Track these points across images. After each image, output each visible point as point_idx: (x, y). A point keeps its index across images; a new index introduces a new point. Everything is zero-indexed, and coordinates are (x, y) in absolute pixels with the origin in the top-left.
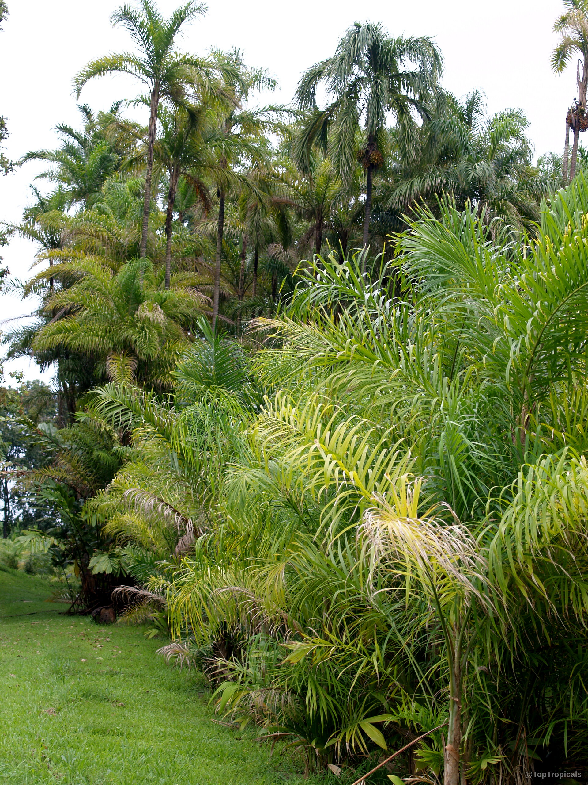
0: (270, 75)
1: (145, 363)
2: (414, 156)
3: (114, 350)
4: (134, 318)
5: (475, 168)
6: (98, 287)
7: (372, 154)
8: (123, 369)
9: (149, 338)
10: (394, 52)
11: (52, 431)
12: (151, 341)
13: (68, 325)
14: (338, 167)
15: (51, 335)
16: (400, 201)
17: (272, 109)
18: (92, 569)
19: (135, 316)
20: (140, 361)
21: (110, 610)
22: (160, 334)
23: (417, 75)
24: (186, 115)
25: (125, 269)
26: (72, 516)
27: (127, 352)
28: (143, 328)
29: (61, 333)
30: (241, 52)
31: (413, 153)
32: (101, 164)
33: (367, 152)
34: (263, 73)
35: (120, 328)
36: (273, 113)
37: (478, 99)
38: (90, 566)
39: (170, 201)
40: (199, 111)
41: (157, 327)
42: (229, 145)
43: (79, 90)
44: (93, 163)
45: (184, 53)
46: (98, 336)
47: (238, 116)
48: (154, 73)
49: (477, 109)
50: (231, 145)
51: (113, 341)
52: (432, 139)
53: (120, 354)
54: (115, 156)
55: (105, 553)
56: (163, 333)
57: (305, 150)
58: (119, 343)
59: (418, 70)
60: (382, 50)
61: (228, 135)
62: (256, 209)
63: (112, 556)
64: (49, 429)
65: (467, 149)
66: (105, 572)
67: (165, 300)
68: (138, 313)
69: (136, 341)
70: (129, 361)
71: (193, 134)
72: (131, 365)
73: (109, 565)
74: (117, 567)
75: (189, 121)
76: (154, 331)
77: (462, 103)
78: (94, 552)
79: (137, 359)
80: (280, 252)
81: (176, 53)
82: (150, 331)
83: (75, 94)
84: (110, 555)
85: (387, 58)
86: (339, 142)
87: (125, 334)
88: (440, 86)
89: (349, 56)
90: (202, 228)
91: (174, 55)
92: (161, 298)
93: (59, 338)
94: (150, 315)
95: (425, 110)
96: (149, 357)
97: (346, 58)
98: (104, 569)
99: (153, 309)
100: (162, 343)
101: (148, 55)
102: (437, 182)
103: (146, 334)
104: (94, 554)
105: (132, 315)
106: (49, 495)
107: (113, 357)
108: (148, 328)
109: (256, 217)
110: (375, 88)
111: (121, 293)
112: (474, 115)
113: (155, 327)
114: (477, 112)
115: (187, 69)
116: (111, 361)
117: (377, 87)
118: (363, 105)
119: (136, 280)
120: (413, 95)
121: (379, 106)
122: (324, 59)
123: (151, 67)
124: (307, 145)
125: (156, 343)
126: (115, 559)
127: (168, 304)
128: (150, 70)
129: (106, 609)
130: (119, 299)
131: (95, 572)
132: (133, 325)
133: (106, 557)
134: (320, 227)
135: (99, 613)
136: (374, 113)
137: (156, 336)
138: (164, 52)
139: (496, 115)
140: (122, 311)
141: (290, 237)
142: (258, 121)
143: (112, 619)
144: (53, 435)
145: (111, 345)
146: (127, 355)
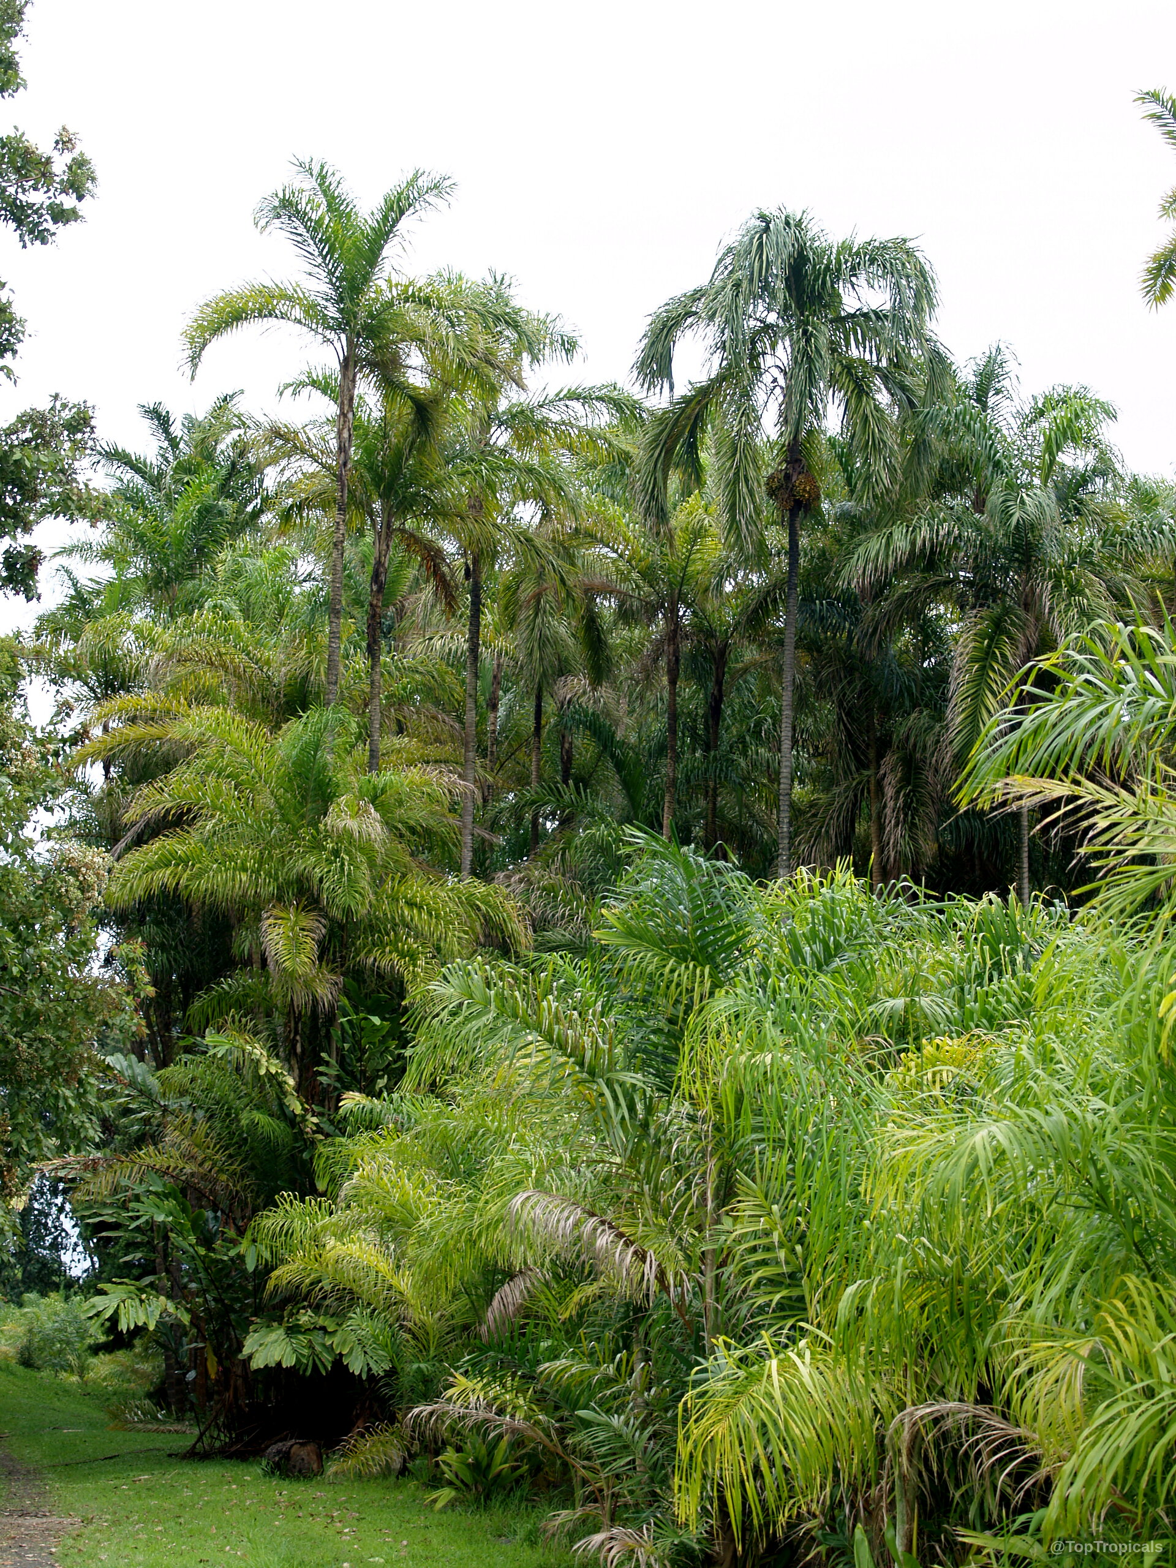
0: (565, 328)
1: (342, 927)
2: (887, 482)
3: (280, 899)
4: (318, 831)
5: (1023, 502)
6: (229, 770)
7: (798, 480)
8: (295, 938)
9: (349, 874)
10: (839, 270)
11: (138, 1071)
12: (352, 881)
13: (181, 850)
14: (733, 505)
15: (146, 872)
16: (868, 573)
17: (574, 396)
18: (250, 1357)
19: (321, 826)
20: (332, 920)
21: (309, 1448)
22: (372, 864)
23: (886, 316)
24: (407, 410)
25: (295, 730)
26: (202, 1251)
27: (304, 902)
28: (336, 853)
29: (167, 865)
30: (507, 282)
31: (884, 476)
32: (200, 523)
33: (787, 477)
34: (551, 326)
35: (291, 853)
36: (576, 405)
37: (1001, 366)
38: (246, 1351)
39: (375, 588)
40: (436, 401)
41: (367, 849)
42: (494, 469)
43: (195, 360)
44: (185, 519)
45: (404, 281)
46: (245, 870)
47: (504, 413)
48: (345, 324)
49: (997, 386)
50: (499, 468)
51: (276, 880)
52: (920, 448)
53: (291, 904)
54: (228, 505)
55: (275, 1324)
56: (379, 861)
57: (659, 475)
58: (289, 883)
59: (888, 306)
60: (814, 266)
61: (486, 450)
62: (539, 602)
63: (293, 1331)
64: (130, 1066)
65: (997, 464)
66: (279, 1364)
67: (383, 791)
68: (329, 820)
69: (321, 880)
70: (308, 920)
71: (421, 450)
72: (313, 927)
73: (289, 1349)
74: (306, 1352)
75: (413, 422)
76: (360, 858)
77: (966, 374)
78: (252, 1323)
79: (326, 916)
80: (584, 693)
81: (389, 281)
82: (352, 858)
83: (187, 369)
84: (289, 1328)
85: (824, 283)
86: (734, 455)
87: (300, 866)
88: (934, 338)
89: (751, 280)
90: (420, 648)
91: (384, 285)
92: (375, 788)
93: (164, 876)
94: (352, 824)
95: (903, 388)
96: (348, 912)
97: (745, 284)
98: (277, 1359)
99: (357, 814)
100: (378, 882)
101: (333, 284)
102: (941, 533)
103: (343, 864)
104: (251, 1328)
105: (315, 824)
106: (154, 1210)
107: (275, 912)
108: (348, 853)
109: (539, 620)
110: (803, 343)
111: (290, 780)
112: (991, 400)
113: (361, 849)
114: (997, 394)
115: (413, 314)
116: (271, 921)
117: (808, 341)
118: (775, 380)
119: (319, 754)
120: (874, 358)
121: (811, 380)
122: (690, 287)
123: (340, 311)
124: (663, 463)
125: (364, 884)
126: (301, 1337)
127: (389, 798)
128: (337, 315)
129: (302, 1444)
130: (286, 791)
131: (257, 1363)
132: (317, 845)
133: (278, 1334)
134: (675, 637)
135: (286, 1455)
136: (802, 394)
137: (364, 867)
138: (366, 278)
139: (1034, 398)
140: (294, 819)
141: (608, 659)
142: (545, 421)
143: (315, 1466)
144: (139, 1079)
145: (272, 888)
146: (305, 906)
